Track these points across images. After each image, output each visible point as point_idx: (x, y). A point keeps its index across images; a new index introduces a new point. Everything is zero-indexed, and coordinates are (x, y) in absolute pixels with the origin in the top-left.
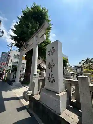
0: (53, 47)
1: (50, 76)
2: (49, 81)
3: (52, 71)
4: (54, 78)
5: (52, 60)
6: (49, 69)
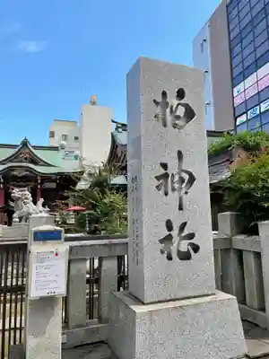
0: (181, 94)
1: (175, 232)
2: (170, 258)
3: (181, 208)
4: (191, 236)
5: (180, 155)
6: (166, 194)
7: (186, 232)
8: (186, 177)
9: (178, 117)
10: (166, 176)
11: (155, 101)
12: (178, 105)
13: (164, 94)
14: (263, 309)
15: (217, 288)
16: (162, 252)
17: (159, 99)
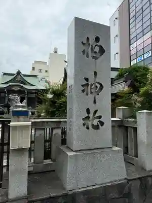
0: (97, 39)
1: (91, 115)
2: (88, 128)
3: (95, 102)
4: (100, 117)
5: (96, 73)
6: (87, 95)
7: (97, 115)
8: (99, 86)
9: (95, 52)
10: (87, 85)
11: (82, 42)
12: (96, 46)
13: (88, 39)
14: (136, 156)
15: (113, 145)
16: (84, 125)
17: (85, 42)
